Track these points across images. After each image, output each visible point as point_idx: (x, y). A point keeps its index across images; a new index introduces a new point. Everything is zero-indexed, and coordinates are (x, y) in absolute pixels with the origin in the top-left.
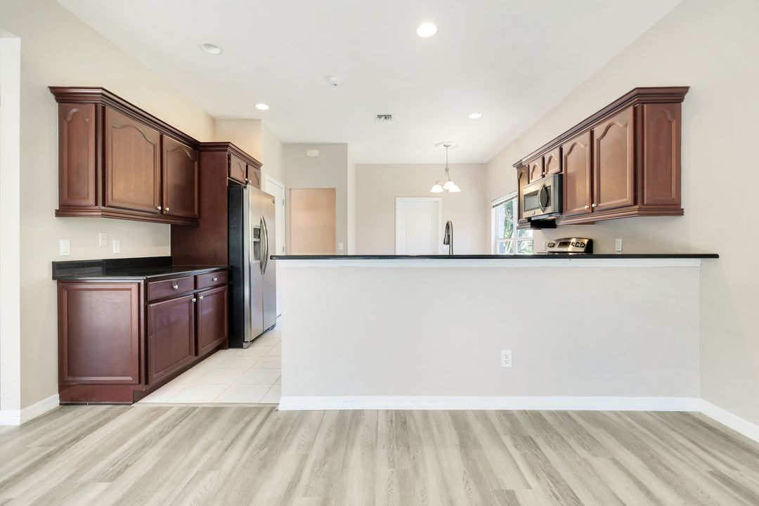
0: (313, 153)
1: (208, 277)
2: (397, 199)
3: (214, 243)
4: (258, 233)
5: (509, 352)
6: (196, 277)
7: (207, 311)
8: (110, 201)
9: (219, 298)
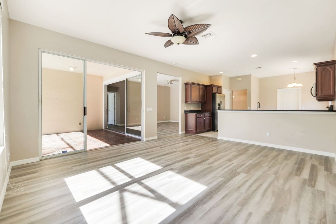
0: (240, 79)
1: (208, 114)
2: (278, 89)
3: (209, 107)
4: (219, 105)
5: (269, 133)
6: (205, 114)
7: (207, 121)
8: (192, 100)
9: (210, 119)
